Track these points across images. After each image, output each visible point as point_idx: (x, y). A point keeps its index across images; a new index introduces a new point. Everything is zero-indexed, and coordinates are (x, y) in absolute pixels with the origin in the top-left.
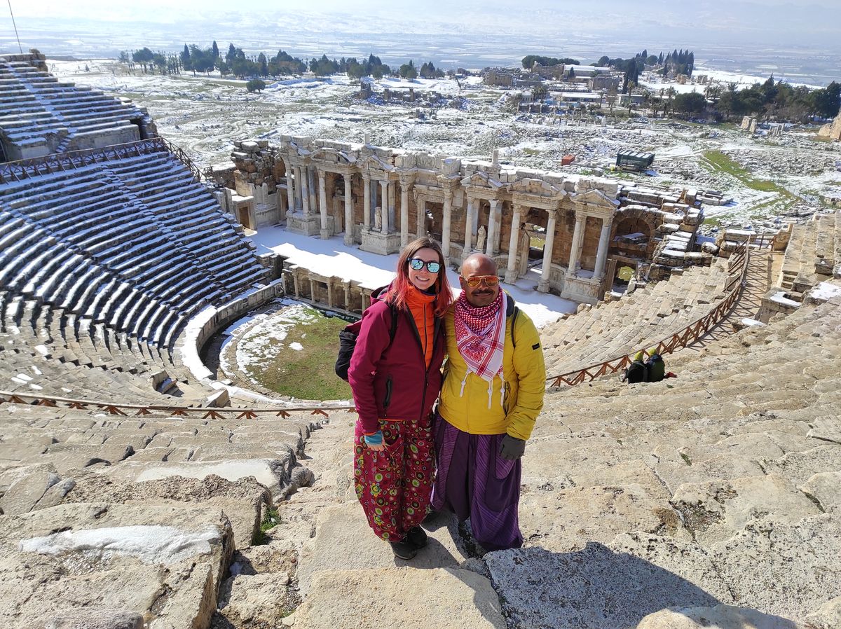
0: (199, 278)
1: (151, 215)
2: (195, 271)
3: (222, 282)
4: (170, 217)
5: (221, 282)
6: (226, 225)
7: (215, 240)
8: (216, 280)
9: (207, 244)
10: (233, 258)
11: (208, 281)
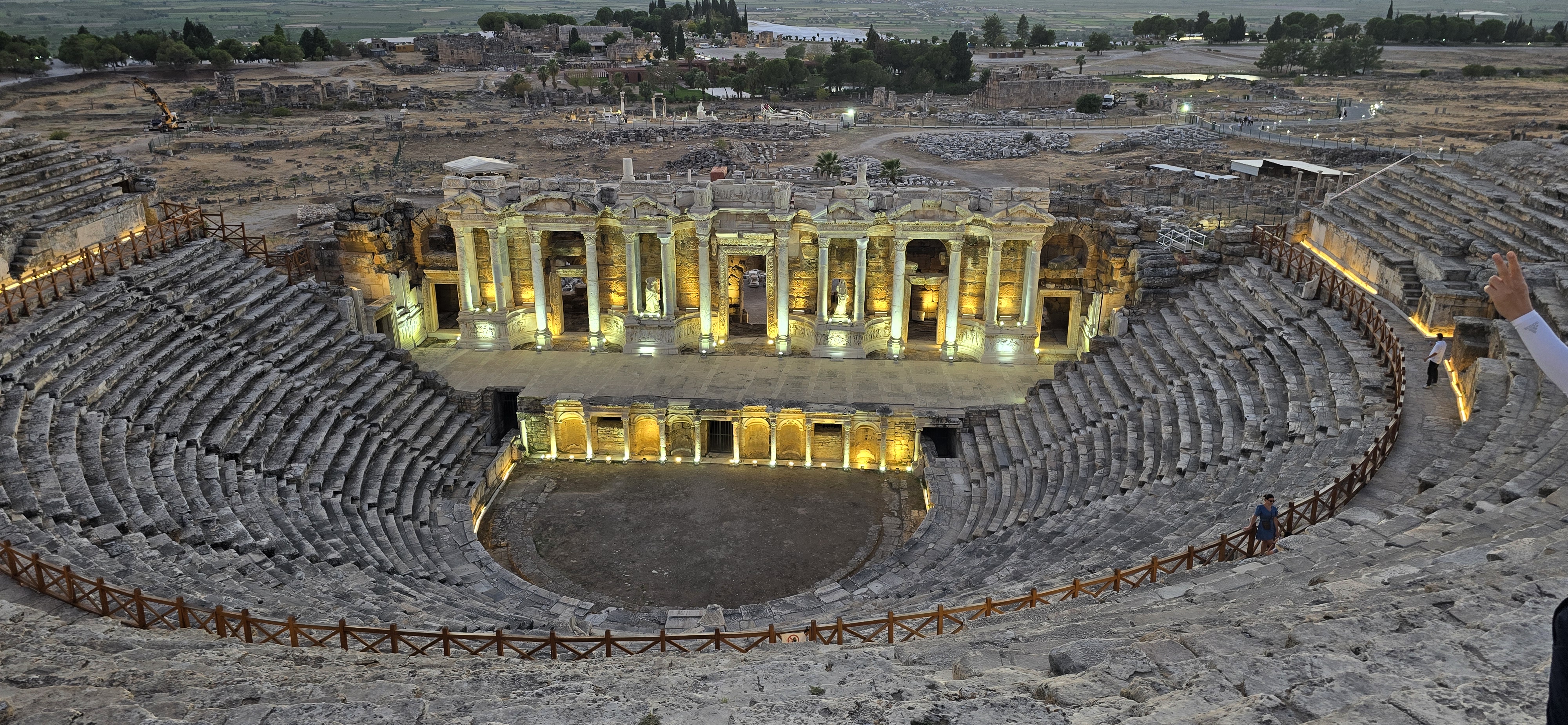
0: (397, 457)
1: (256, 359)
2: (383, 447)
3: (433, 453)
4: (288, 359)
5: (430, 455)
6: (380, 355)
7: (379, 386)
8: (421, 454)
9: (372, 393)
10: (420, 410)
11: (413, 459)
